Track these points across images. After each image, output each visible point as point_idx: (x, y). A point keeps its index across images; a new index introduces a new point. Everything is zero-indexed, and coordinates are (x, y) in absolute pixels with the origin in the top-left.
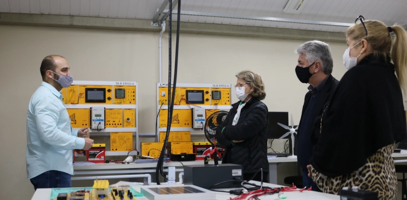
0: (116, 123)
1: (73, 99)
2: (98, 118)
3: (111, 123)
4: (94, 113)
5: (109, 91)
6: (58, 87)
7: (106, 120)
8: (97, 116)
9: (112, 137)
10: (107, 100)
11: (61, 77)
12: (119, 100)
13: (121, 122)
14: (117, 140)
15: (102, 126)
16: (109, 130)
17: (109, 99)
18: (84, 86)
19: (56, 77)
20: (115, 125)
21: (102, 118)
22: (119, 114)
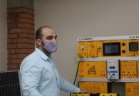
0: (131, 73)
1: (93, 53)
2: (112, 70)
3: (126, 73)
4: (109, 65)
5: (124, 44)
6: (47, 53)
7: (122, 71)
8: (111, 68)
9: (127, 86)
10: (122, 53)
11: (46, 44)
12: (133, 53)
13: (135, 73)
14: (132, 90)
15: (116, 77)
16: (123, 80)
17: (124, 52)
18: (102, 41)
19: (43, 44)
20: (129, 76)
21: (117, 69)
22: (133, 65)
